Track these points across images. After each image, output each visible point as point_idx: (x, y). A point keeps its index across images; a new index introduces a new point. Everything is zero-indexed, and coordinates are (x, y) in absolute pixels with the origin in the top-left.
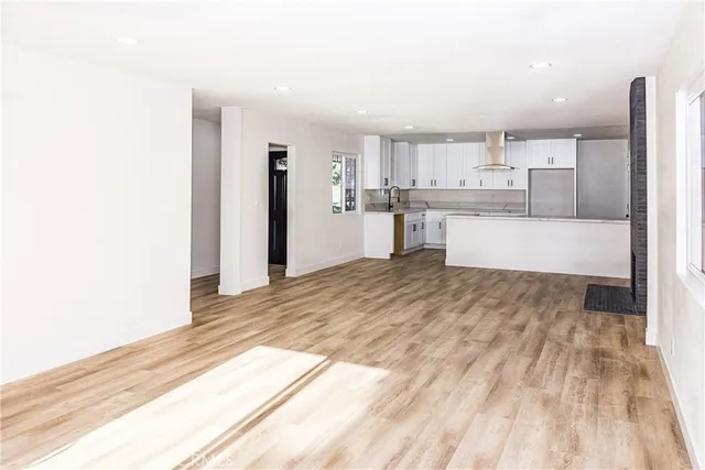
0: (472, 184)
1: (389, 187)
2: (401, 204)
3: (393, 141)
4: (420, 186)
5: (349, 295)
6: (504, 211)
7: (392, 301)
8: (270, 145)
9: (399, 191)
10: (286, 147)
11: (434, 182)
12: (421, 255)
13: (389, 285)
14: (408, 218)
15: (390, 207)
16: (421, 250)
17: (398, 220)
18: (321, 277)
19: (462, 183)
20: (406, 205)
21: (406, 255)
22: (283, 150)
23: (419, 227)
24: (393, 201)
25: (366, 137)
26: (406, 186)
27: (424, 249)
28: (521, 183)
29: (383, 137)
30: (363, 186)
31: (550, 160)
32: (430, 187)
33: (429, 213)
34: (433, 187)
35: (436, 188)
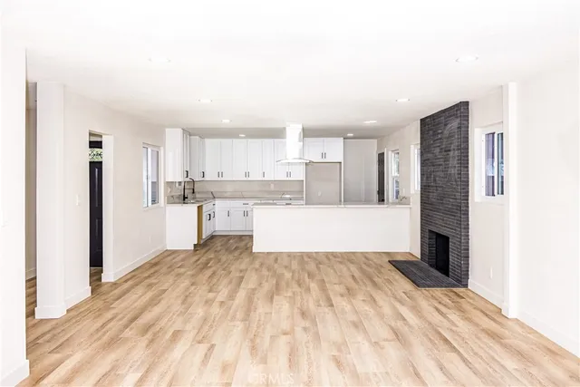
0: (256, 176)
4: (208, 177)
8: (91, 134)
10: (101, 136)
14: (206, 209)
15: (185, 198)
16: (212, 237)
19: (247, 174)
22: (99, 139)
23: (212, 215)
25: (167, 130)
26: (197, 177)
27: (214, 236)
28: (299, 174)
29: (184, 130)
30: (165, 179)
31: (323, 155)
32: (217, 179)
33: (217, 202)
34: (220, 179)
35: (222, 179)
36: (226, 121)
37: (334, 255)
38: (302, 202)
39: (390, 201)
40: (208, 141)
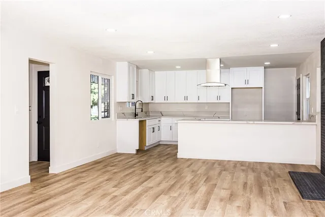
0: (193, 99)
1: (135, 101)
2: (143, 113)
3: (138, 68)
4: (156, 100)
5: (100, 192)
6: (214, 117)
7: (138, 197)
9: (142, 104)
10: (49, 64)
11: (166, 98)
12: (159, 149)
13: (135, 178)
14: (149, 123)
15: (136, 115)
16: (158, 145)
17: (142, 124)
18: (78, 173)
19: (186, 98)
20: (147, 114)
21: (148, 150)
23: (156, 129)
24: (138, 111)
25: (117, 63)
26: (147, 100)
27: (160, 144)
28: (226, 98)
29: (130, 63)
30: (115, 100)
31: (247, 82)
32: (163, 101)
33: (163, 119)
34: (166, 101)
35: (168, 102)
36: (151, 52)
37: (242, 164)
38: (229, 120)
39: (305, 119)
40: (158, 74)
